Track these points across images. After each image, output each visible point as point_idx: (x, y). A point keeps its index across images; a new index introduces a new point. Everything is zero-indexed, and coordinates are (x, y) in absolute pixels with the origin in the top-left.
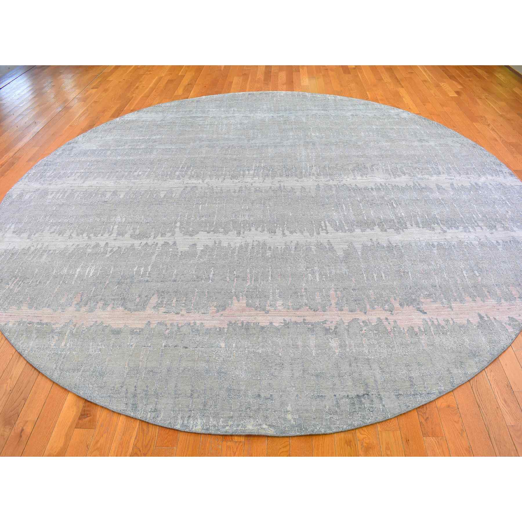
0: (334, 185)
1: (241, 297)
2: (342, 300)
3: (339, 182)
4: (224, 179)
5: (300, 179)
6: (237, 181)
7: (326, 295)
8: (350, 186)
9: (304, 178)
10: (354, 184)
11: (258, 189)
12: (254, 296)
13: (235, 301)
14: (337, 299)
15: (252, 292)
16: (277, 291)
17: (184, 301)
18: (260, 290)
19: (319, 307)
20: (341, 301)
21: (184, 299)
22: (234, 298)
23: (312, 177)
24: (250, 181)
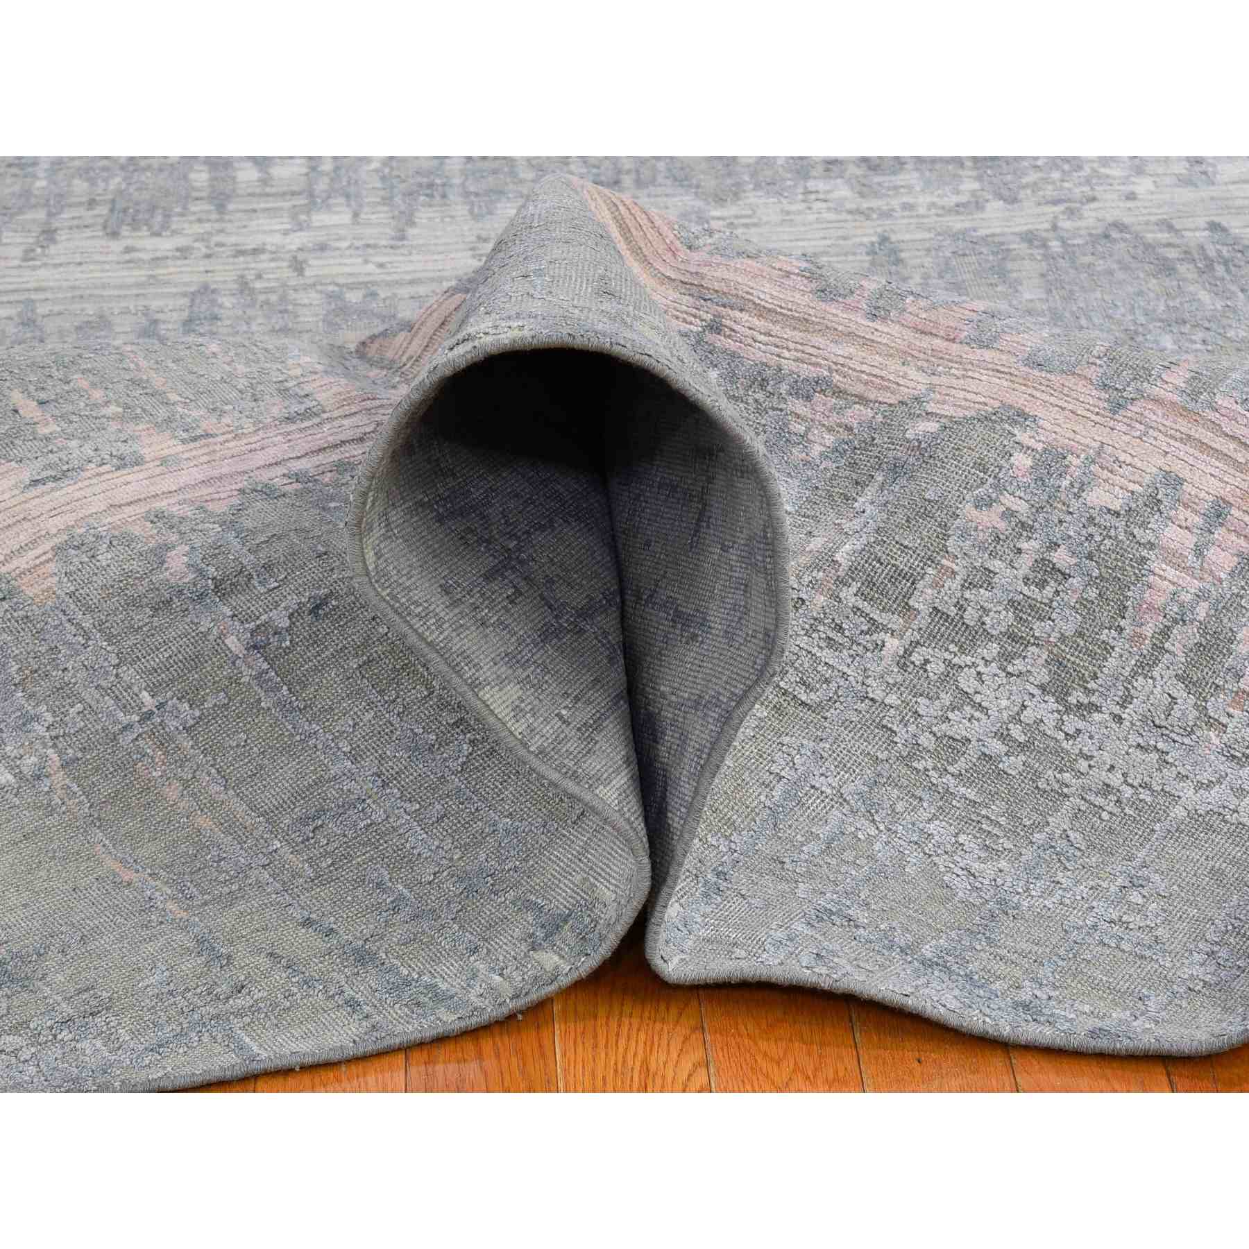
0: (1029, 238)
3: (1071, 213)
4: (49, 234)
5: (720, 200)
6: (166, 245)
8: (1164, 236)
9: (752, 197)
10: (1202, 222)
11: (354, 297)
23: (821, 185)
24: (277, 239)
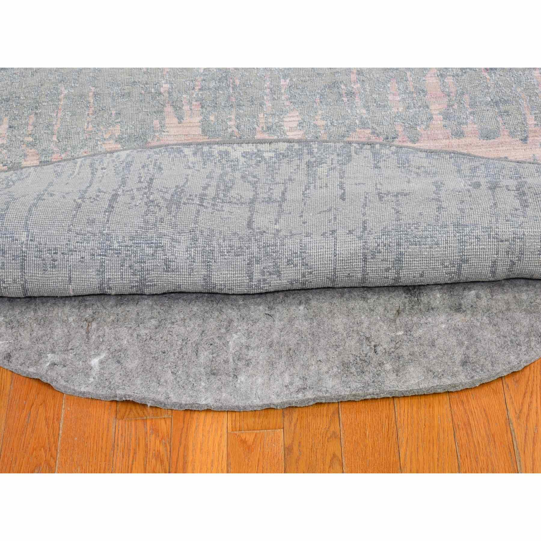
1: (186, 108)
2: (460, 103)
7: (415, 88)
12: (222, 100)
13: (171, 120)
14: (446, 99)
15: (217, 89)
16: (282, 82)
17: (31, 128)
18: (237, 82)
19: (399, 129)
20: (456, 107)
21: (31, 122)
22: (169, 109)
